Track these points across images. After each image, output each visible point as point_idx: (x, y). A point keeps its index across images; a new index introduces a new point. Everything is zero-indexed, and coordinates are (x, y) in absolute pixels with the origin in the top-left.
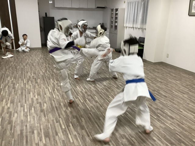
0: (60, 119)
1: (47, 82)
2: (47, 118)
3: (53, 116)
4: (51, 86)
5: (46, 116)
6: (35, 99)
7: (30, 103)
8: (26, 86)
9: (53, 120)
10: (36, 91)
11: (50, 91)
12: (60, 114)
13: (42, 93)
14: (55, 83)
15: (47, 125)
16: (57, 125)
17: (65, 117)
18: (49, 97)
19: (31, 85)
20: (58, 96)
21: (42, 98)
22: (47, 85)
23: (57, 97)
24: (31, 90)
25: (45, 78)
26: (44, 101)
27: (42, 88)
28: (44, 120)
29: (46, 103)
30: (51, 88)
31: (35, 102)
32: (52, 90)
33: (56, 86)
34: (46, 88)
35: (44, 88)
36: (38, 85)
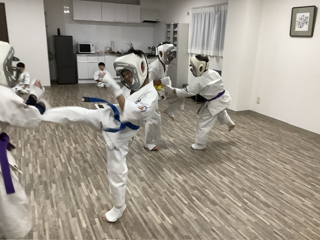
0: (79, 211)
1: (58, 146)
2: (56, 209)
3: (66, 205)
4: (64, 153)
5: (55, 206)
6: (36, 176)
7: (27, 183)
8: (21, 154)
9: (66, 214)
10: (38, 161)
11: (63, 161)
12: (79, 202)
13: (50, 165)
14: (72, 148)
15: (55, 222)
16: (74, 221)
17: (87, 207)
18: (61, 172)
19: (31, 151)
20: (77, 171)
21: (49, 174)
22: (58, 151)
23: (75, 172)
24: (30, 160)
25: (54, 139)
26: (51, 180)
27: (50, 157)
28: (51, 213)
29: (56, 183)
30: (65, 157)
31: (36, 181)
32: (66, 160)
33: (74, 152)
34: (56, 157)
35: (52, 156)
36: (43, 152)
